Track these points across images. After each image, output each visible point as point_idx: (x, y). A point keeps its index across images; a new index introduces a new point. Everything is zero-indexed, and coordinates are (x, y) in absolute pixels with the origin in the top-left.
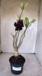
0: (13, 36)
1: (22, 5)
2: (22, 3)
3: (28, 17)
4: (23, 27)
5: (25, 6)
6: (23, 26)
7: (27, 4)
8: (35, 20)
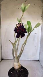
0: (13, 43)
1: (23, 6)
2: (23, 4)
3: (30, 21)
4: (25, 34)
5: (26, 7)
6: (26, 32)
7: (29, 5)
8: (40, 24)
